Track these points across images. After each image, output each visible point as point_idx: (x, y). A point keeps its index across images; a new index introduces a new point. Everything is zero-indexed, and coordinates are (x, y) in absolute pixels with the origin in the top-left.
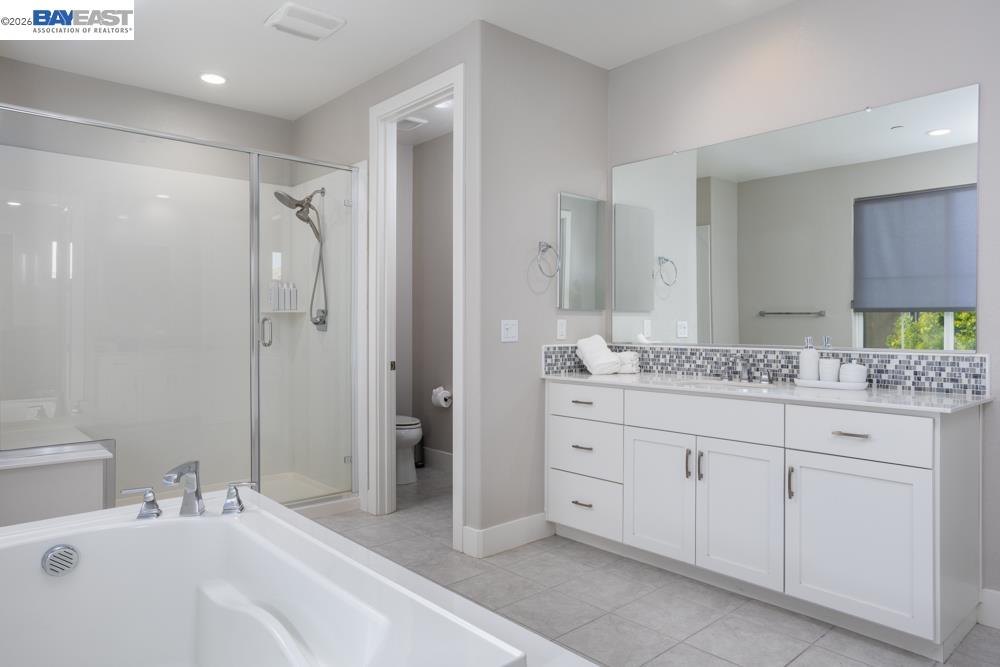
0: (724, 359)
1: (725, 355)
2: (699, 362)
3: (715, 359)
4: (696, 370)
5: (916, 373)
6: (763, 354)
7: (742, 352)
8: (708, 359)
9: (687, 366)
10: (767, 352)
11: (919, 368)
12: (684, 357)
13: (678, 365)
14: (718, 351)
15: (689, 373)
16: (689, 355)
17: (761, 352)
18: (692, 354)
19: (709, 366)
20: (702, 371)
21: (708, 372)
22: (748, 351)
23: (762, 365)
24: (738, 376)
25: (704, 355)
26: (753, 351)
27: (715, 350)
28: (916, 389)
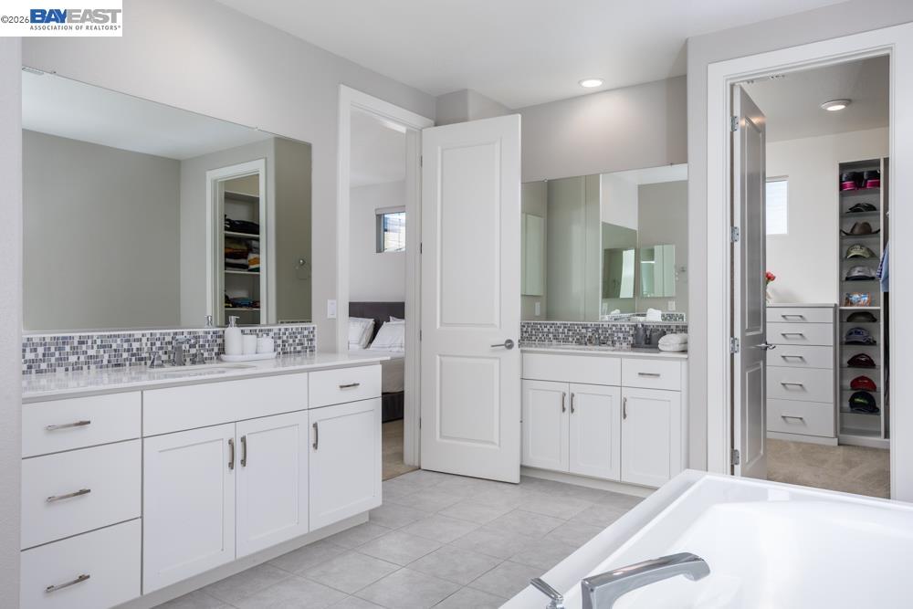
0: (126, 346)
1: (128, 341)
2: (91, 352)
3: (114, 346)
4: (87, 363)
5: (283, 342)
6: (172, 335)
7: (149, 336)
8: (104, 347)
9: (73, 359)
10: (176, 334)
11: (285, 338)
12: (68, 348)
13: (57, 359)
14: (119, 336)
15: (77, 367)
16: (76, 344)
17: (169, 334)
18: (81, 343)
19: (106, 356)
20: (95, 363)
21: (105, 362)
22: (156, 334)
23: (170, 348)
24: (143, 362)
25: (99, 342)
26: (161, 334)
27: (115, 336)
28: (284, 353)
